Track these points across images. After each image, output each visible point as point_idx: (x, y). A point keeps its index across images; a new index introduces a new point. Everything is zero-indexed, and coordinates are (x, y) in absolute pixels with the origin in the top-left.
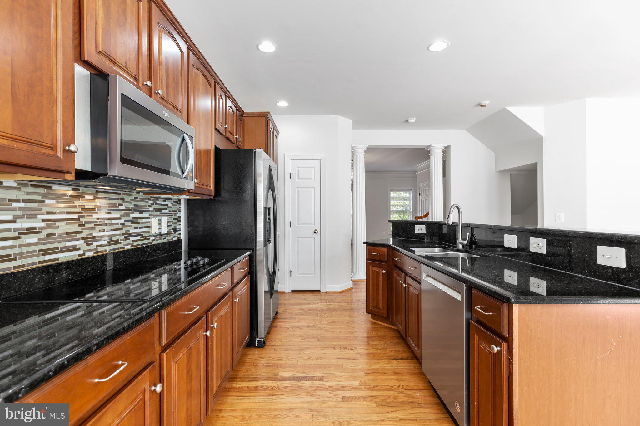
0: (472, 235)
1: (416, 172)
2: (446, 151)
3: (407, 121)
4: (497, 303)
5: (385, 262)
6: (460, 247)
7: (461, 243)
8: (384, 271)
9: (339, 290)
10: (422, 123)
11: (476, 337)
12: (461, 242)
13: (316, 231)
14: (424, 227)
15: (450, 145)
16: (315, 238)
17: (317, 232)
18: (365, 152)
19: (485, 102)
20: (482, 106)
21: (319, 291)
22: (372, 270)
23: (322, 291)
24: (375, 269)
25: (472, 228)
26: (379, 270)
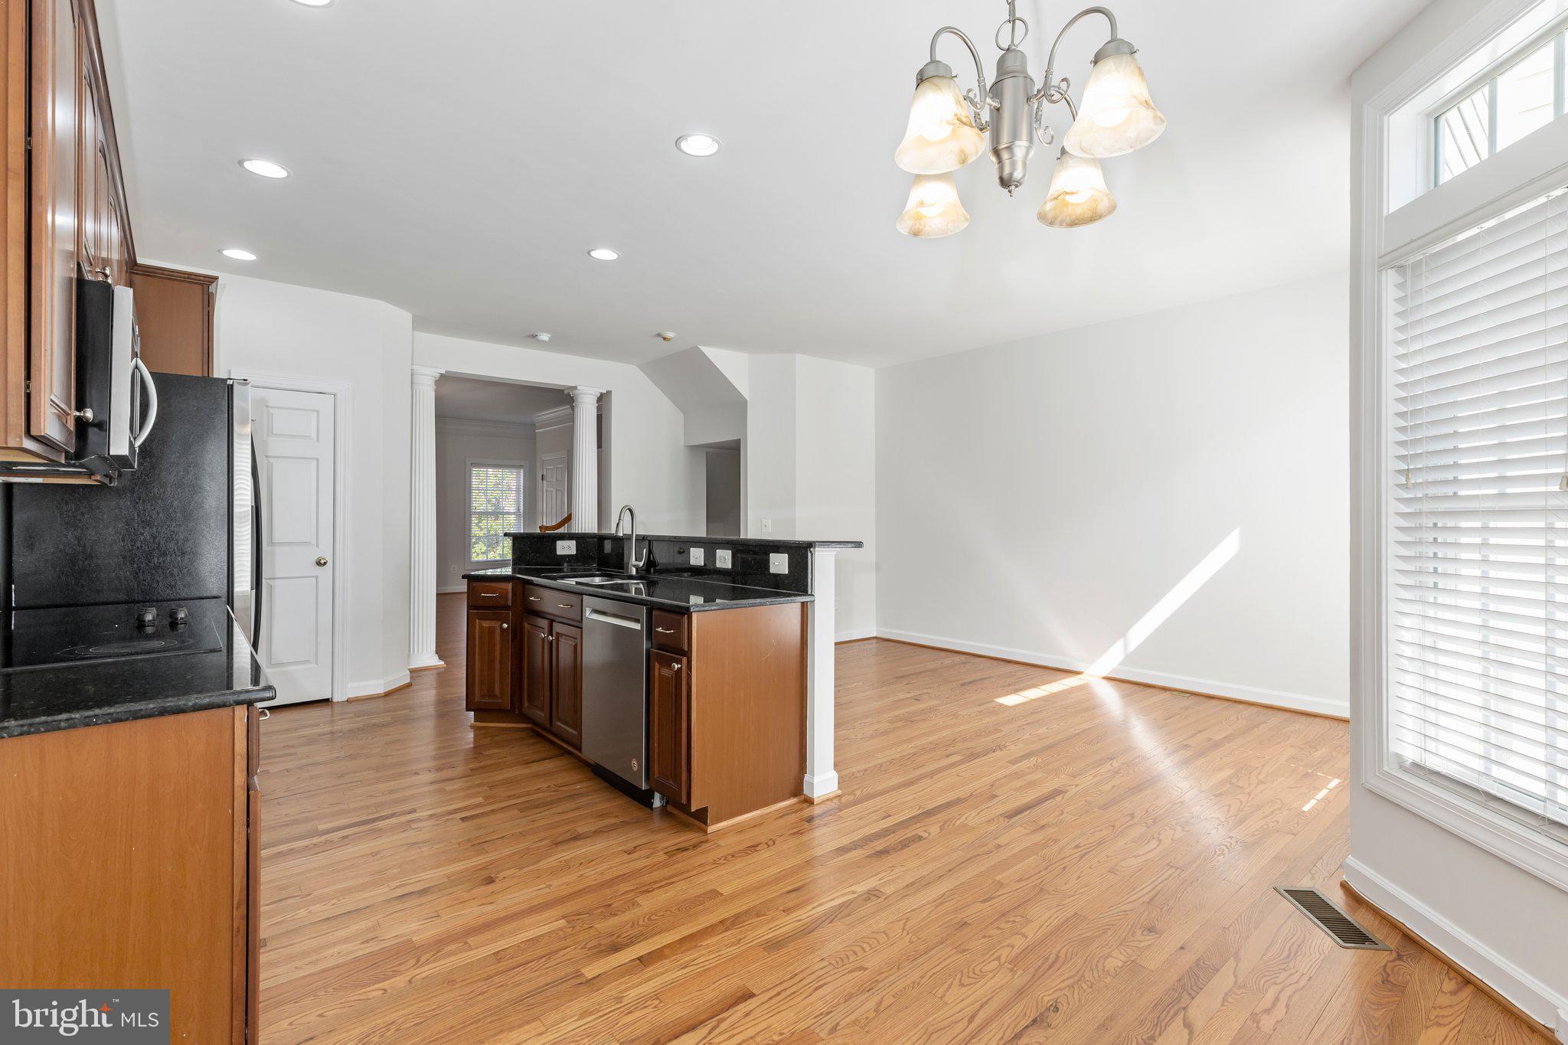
0: (650, 552)
1: (533, 426)
2: (603, 401)
3: (534, 336)
4: (678, 617)
5: (507, 608)
6: (634, 572)
7: (634, 566)
8: (505, 626)
9: (381, 690)
10: (563, 342)
11: (657, 665)
12: (635, 562)
13: (322, 562)
14: (573, 543)
15: (609, 393)
16: (317, 577)
17: (325, 563)
18: (437, 382)
19: (670, 335)
20: (664, 339)
21: (327, 700)
22: (481, 627)
23: (335, 700)
24: (486, 624)
25: (650, 541)
26: (495, 624)
